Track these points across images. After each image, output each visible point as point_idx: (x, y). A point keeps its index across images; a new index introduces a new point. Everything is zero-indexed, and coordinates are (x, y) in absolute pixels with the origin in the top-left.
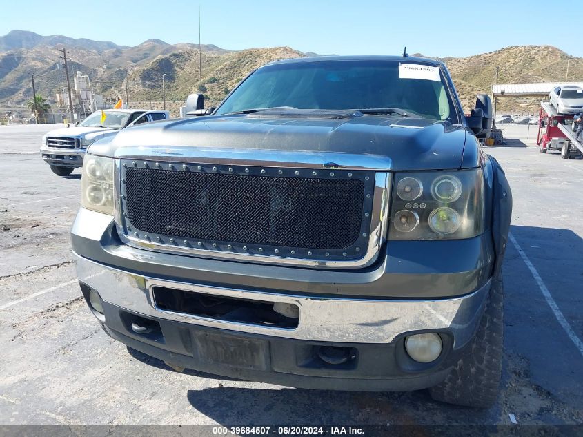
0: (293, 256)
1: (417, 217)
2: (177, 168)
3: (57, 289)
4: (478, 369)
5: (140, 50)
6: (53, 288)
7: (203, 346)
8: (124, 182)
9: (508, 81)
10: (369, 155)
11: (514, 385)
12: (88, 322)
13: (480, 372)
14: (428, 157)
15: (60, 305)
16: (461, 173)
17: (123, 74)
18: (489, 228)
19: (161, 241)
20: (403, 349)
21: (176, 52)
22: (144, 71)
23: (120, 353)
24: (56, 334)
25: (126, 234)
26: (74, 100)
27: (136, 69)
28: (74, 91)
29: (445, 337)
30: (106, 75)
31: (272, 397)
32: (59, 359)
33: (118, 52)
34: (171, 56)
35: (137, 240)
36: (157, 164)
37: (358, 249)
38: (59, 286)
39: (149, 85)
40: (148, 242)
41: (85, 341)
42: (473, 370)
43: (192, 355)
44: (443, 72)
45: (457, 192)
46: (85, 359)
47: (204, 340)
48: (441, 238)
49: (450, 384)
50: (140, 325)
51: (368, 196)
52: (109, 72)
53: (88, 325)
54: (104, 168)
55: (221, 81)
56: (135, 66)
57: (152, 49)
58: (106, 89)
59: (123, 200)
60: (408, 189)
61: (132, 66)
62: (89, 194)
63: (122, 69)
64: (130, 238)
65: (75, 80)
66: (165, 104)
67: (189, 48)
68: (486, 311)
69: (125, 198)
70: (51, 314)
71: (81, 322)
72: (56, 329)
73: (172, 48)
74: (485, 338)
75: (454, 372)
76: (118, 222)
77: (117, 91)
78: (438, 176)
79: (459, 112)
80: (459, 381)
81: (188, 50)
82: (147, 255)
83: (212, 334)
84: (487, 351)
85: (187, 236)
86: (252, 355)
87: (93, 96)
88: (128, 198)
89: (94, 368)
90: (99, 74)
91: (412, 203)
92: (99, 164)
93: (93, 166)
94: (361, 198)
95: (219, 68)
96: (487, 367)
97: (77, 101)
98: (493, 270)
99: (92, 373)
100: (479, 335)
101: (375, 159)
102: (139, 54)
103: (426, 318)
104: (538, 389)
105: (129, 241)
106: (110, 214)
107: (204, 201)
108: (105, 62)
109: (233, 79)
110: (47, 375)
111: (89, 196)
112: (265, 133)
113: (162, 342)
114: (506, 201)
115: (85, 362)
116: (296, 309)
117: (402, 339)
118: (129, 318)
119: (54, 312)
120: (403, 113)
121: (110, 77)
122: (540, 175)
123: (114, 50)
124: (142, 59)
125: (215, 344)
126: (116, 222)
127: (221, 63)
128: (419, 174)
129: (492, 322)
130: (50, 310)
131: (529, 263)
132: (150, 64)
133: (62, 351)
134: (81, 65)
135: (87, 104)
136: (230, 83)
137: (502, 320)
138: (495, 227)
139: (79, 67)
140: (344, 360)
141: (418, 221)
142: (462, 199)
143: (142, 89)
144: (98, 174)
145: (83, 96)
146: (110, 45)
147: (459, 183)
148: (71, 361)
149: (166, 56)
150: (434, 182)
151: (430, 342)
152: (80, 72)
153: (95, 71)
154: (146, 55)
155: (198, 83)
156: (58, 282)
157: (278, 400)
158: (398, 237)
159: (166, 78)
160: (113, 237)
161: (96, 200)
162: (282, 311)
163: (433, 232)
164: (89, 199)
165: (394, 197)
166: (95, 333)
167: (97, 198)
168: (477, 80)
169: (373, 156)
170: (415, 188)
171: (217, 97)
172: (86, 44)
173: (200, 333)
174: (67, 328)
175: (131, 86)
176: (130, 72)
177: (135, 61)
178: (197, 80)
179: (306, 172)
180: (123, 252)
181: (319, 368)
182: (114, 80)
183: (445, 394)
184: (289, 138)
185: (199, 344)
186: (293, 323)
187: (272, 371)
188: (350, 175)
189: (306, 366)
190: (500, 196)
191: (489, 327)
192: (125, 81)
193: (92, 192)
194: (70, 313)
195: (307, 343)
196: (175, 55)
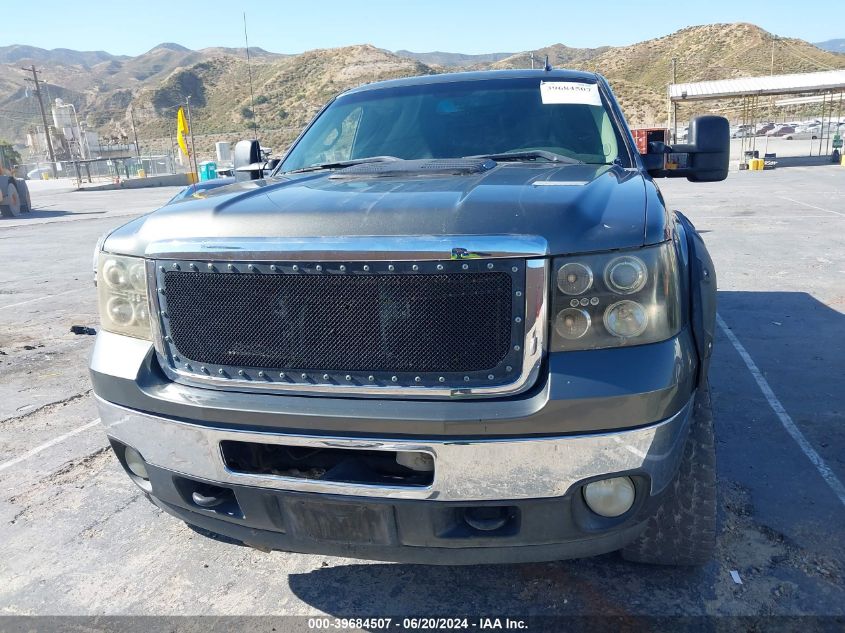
0: (418, 384)
1: (588, 316)
2: (240, 269)
3: (68, 438)
4: (684, 515)
5: (148, 61)
6: (61, 438)
7: (298, 519)
8: (163, 292)
9: (689, 77)
10: (515, 236)
11: (733, 528)
12: (120, 486)
13: (688, 519)
14: (598, 232)
15: (76, 463)
16: (645, 251)
17: (125, 99)
18: (688, 322)
19: (225, 374)
20: (580, 500)
21: (203, 61)
22: (157, 92)
23: (174, 528)
24: (75, 508)
25: (173, 366)
26: (54, 142)
27: (144, 89)
28: (53, 128)
29: (639, 480)
30: (99, 102)
31: (399, 575)
32: (86, 544)
33: (116, 64)
34: (196, 67)
35: (190, 374)
36: (210, 265)
37: (509, 369)
38: (70, 434)
39: (167, 113)
40: (205, 377)
41: (120, 514)
42: (678, 518)
43: (284, 531)
44: (604, 92)
45: (641, 278)
46: (124, 542)
47: (300, 510)
48: (623, 344)
49: (647, 539)
50: (205, 495)
51: (519, 294)
52: (104, 97)
53: (121, 491)
54: (131, 274)
55: (274, 101)
56: (143, 85)
57: (167, 58)
58: (102, 122)
59: (165, 319)
60: (572, 278)
61: (137, 85)
62: (111, 311)
63: (124, 90)
64: (179, 372)
65: (53, 112)
66: (193, 139)
67: (222, 55)
68: (691, 435)
69: (166, 315)
70: (64, 477)
71: (110, 485)
72: (75, 500)
73: (197, 55)
74: (692, 472)
75: (652, 523)
76: (160, 349)
77: (118, 124)
78: (611, 258)
79: (631, 149)
80: (660, 534)
81: (221, 58)
82: (207, 395)
83: (310, 501)
84: (695, 491)
85: (264, 366)
86: (370, 526)
87: (82, 134)
88: (171, 315)
89: (138, 553)
90: (89, 100)
91: (579, 298)
92: (121, 265)
93: (112, 270)
94: (508, 297)
95: (269, 82)
96: (696, 512)
97: (59, 143)
98: (696, 378)
99: (137, 562)
100: (684, 469)
101: (522, 241)
102: (147, 67)
103: (611, 451)
104: (767, 531)
105: (178, 376)
106: (146, 339)
107: (283, 313)
108: (98, 81)
109: (291, 96)
110: (72, 571)
111: (112, 313)
112: (364, 211)
113: (238, 515)
114: (708, 283)
115: (124, 546)
116: (429, 459)
117: (579, 489)
118: (187, 486)
119: (68, 474)
120: (553, 157)
121: (107, 104)
122: (746, 213)
123: (108, 63)
124: (152, 74)
125: (316, 514)
126: (157, 349)
127: (272, 73)
128: (588, 257)
129: (699, 449)
130: (61, 472)
131: (739, 347)
132: (165, 80)
133: (87, 532)
134: (61, 89)
135: (75, 147)
136: (287, 102)
137: (712, 446)
138: (696, 319)
139: (57, 92)
140: (501, 523)
141: (589, 322)
142: (648, 287)
143: (156, 119)
144: (122, 280)
145: (67, 134)
146: (102, 56)
147: (644, 266)
148: (104, 546)
149: (189, 68)
150: (608, 266)
151: (617, 487)
152: (61, 101)
153: (83, 97)
154: (157, 68)
155: (240, 106)
156: (68, 428)
157: (408, 579)
158: (563, 347)
159: (192, 101)
160: (154, 372)
161: (122, 317)
162: (409, 463)
163: (610, 335)
164: (112, 318)
165: (554, 293)
166: (134, 501)
167: (124, 315)
168: (646, 77)
169: (521, 237)
170: (580, 276)
171: (271, 124)
172: (66, 57)
173: (294, 501)
174: (90, 497)
175: (140, 115)
176: (137, 95)
177: (141, 78)
178: (238, 101)
179: (427, 266)
180: (171, 394)
181: (466, 536)
182: (112, 108)
183: (641, 553)
184: (399, 217)
185: (292, 516)
186: (425, 478)
187: (400, 545)
188: (491, 266)
189: (449, 535)
190: (700, 276)
191: (696, 457)
192: (130, 109)
193: (114, 307)
194: (92, 473)
195: (446, 505)
196: (202, 66)
